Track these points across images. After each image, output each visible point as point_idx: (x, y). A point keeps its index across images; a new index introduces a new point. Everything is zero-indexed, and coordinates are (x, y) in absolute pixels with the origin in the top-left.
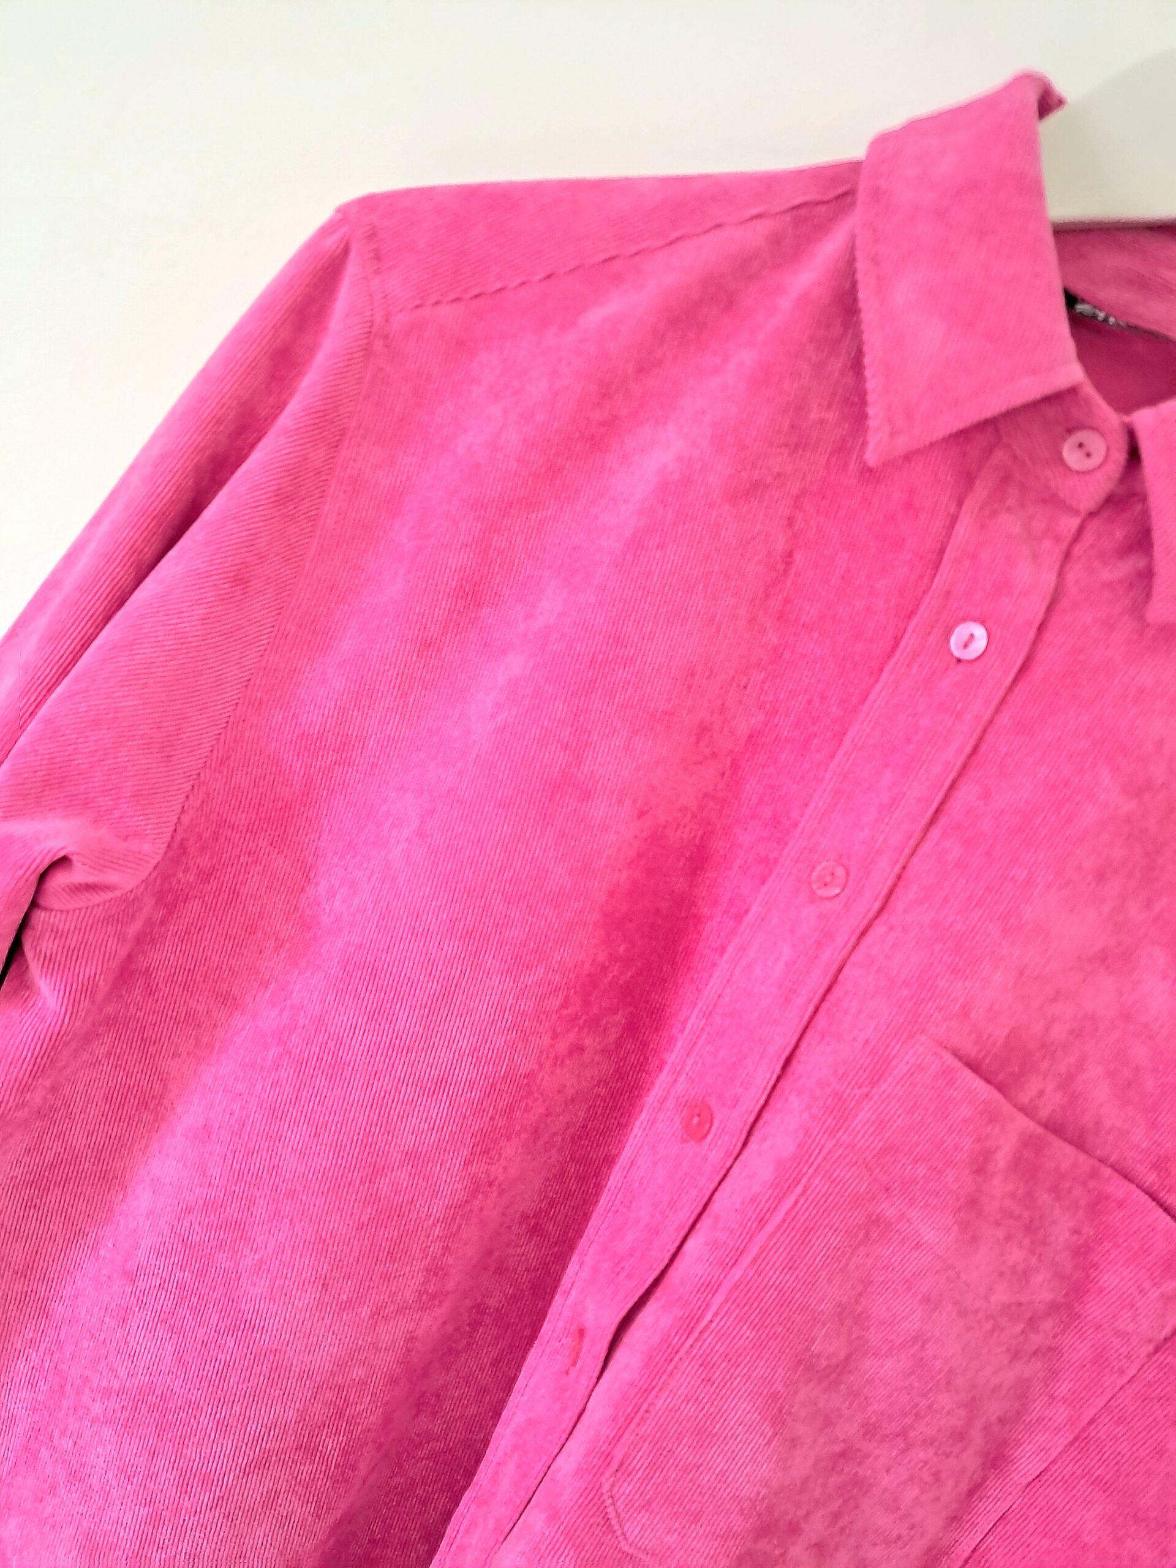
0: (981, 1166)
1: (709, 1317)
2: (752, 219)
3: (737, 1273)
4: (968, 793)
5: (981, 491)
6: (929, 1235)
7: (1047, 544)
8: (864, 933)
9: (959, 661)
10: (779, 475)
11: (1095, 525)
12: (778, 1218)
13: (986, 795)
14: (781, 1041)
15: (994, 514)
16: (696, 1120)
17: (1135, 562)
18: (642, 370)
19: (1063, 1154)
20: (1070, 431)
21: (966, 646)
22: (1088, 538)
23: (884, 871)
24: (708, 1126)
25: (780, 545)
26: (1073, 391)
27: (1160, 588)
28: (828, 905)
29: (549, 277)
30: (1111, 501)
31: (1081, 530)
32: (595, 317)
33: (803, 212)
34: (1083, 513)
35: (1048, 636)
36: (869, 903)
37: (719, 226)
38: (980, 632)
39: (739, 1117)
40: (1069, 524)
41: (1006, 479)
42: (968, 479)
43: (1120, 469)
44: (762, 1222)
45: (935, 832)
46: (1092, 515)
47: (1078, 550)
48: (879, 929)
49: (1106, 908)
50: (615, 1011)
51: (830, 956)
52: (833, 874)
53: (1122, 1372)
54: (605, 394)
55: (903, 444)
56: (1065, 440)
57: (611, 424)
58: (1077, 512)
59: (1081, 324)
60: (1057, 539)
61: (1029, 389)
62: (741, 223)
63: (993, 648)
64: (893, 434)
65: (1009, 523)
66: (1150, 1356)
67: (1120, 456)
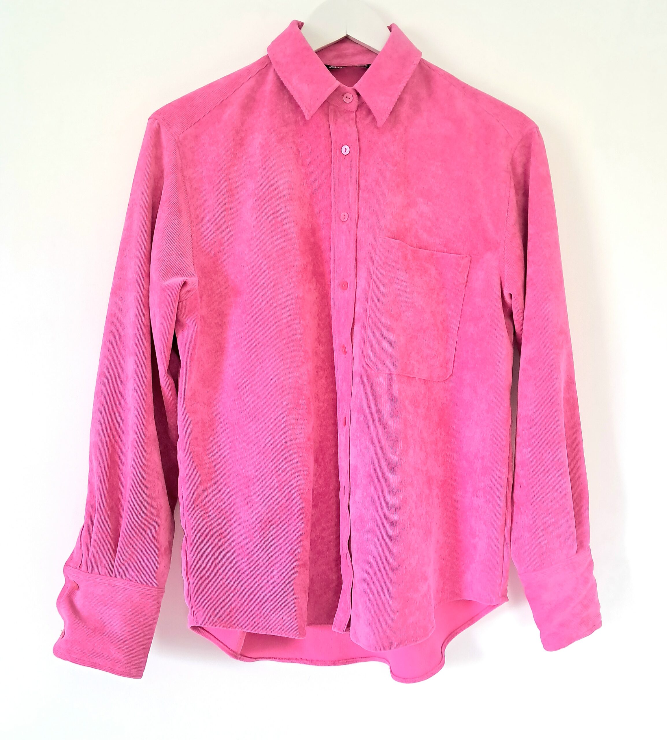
0: (405, 258)
1: (368, 316)
2: (250, 79)
3: (369, 304)
4: (362, 183)
5: (331, 117)
6: (403, 278)
7: (351, 122)
8: (357, 223)
9: (346, 155)
10: (286, 133)
11: (358, 113)
12: (371, 288)
13: (366, 181)
14: (352, 256)
15: (337, 120)
16: (344, 286)
17: (370, 118)
18: (242, 124)
19: (423, 252)
20: (343, 95)
21: (346, 151)
22: (358, 116)
23: (354, 207)
24: (347, 286)
25: (295, 149)
26: (339, 87)
27: (377, 119)
28: (347, 222)
29: (210, 112)
30: (359, 106)
31: (356, 115)
32: (226, 116)
33: (260, 72)
34: (355, 111)
35: (361, 141)
36: (354, 216)
37: (243, 83)
38: (347, 147)
39: (352, 278)
40: (353, 115)
41: (335, 112)
42: (328, 116)
43: (357, 99)
44: (368, 291)
45: (360, 194)
46: (356, 111)
47: (358, 120)
48: (360, 221)
49: (403, 193)
50: (312, 278)
51: (353, 232)
52: (344, 215)
53: (462, 295)
54: (237, 132)
55: (312, 113)
56: (343, 97)
57: (242, 139)
58: (353, 112)
59: (333, 71)
60: (352, 119)
61: (331, 90)
62: (248, 81)
63: (351, 149)
64: (309, 111)
65: (341, 120)
66: (465, 288)
67: (356, 96)
